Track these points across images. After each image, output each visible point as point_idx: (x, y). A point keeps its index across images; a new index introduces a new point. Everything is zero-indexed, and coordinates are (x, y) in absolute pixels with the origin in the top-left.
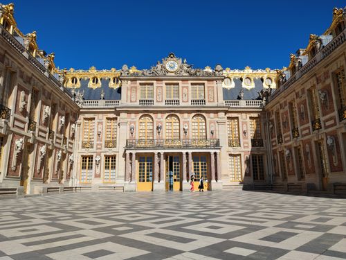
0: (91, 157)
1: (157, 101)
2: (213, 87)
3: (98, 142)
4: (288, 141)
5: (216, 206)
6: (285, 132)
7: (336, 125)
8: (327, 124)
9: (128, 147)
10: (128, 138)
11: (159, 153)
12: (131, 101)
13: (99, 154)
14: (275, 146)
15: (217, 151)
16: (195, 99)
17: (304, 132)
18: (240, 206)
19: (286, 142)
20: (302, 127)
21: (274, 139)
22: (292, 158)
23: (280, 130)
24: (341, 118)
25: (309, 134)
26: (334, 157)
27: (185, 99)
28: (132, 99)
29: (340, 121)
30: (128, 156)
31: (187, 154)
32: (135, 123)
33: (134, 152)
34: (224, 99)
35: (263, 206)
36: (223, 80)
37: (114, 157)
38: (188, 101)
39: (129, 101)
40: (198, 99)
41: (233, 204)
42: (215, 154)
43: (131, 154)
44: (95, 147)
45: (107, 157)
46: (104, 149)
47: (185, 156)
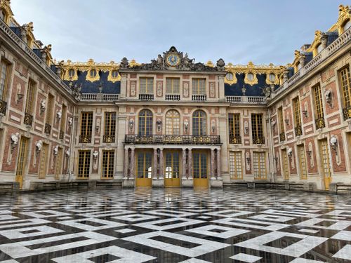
0: (88, 153)
1: (157, 96)
2: (215, 83)
3: (97, 137)
4: (290, 139)
5: (217, 206)
6: (288, 129)
7: (340, 124)
8: (331, 122)
9: (127, 142)
10: (127, 133)
11: (158, 149)
12: (130, 96)
13: (97, 149)
14: (277, 143)
15: (218, 148)
16: (196, 95)
17: (307, 130)
18: (241, 207)
19: (288, 140)
20: (306, 125)
21: (276, 137)
22: (295, 157)
23: (282, 128)
24: (346, 117)
25: (312, 132)
26: (337, 157)
27: (186, 95)
28: (132, 94)
29: (345, 120)
30: (127, 152)
31: (187, 150)
32: (134, 117)
33: (132, 147)
34: (225, 95)
35: (265, 207)
36: (225, 75)
37: (112, 153)
38: (188, 96)
39: (128, 95)
40: (199, 94)
41: (234, 205)
42: (216, 150)
43: (130, 150)
44: (93, 142)
45: (105, 153)
46: (102, 144)
47: (184, 153)
